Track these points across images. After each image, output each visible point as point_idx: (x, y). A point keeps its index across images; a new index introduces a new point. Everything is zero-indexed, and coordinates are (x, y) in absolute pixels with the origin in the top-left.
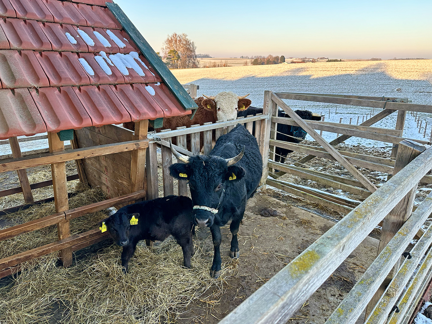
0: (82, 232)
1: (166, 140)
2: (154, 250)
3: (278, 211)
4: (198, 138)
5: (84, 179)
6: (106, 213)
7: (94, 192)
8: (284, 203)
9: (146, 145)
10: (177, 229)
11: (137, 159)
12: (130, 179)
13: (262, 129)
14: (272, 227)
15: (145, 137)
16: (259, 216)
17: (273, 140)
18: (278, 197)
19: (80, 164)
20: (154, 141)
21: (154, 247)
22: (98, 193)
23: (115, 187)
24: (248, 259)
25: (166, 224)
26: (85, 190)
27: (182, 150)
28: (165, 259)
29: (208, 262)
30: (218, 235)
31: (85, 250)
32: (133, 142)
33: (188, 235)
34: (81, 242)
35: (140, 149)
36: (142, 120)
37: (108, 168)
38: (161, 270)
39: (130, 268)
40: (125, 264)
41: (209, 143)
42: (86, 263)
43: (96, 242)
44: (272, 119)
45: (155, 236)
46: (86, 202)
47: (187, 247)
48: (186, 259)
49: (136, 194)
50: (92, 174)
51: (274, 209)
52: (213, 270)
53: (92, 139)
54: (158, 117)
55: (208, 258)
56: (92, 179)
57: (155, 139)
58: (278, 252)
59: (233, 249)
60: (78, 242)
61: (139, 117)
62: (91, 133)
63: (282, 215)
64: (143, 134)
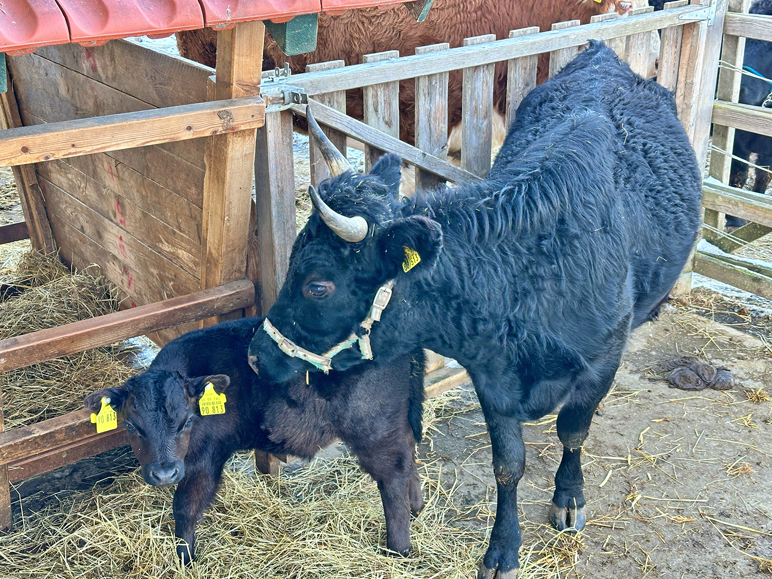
0: (41, 419)
1: (327, 100)
2: (283, 488)
3: (734, 371)
4: (441, 95)
5: (47, 238)
6: (120, 357)
7: (81, 285)
8: (759, 344)
9: (258, 117)
10: (361, 420)
11: (225, 168)
12: (202, 241)
13: (684, 61)
14: (708, 427)
15: (252, 90)
16: (662, 387)
17: (724, 105)
18: (735, 318)
19: (32, 187)
20: (284, 104)
21: (281, 480)
22: (93, 289)
23: (152, 270)
24: (616, 538)
25: (320, 402)
26: (50, 276)
27: (384, 138)
28: (321, 520)
29: (471, 540)
30: (511, 445)
31: (54, 478)
32: (211, 108)
33: (400, 441)
34: (39, 451)
35: (236, 132)
36: (243, 23)
37: (127, 202)
38: (307, 555)
39: (202, 545)
40: (186, 530)
41: (482, 113)
42: (57, 522)
43: (88, 453)
44: (726, 22)
45: (284, 442)
46: (52, 318)
47: (396, 482)
48: (394, 525)
49: (221, 292)
50: (73, 221)
51: (719, 363)
52: (489, 567)
53: (69, 97)
54: (299, 12)
55: (471, 524)
56: (74, 239)
57: (287, 98)
58: (728, 516)
59: (564, 497)
60: (29, 452)
61: (234, 9)
62: (66, 78)
63: (749, 384)
64: (246, 78)
